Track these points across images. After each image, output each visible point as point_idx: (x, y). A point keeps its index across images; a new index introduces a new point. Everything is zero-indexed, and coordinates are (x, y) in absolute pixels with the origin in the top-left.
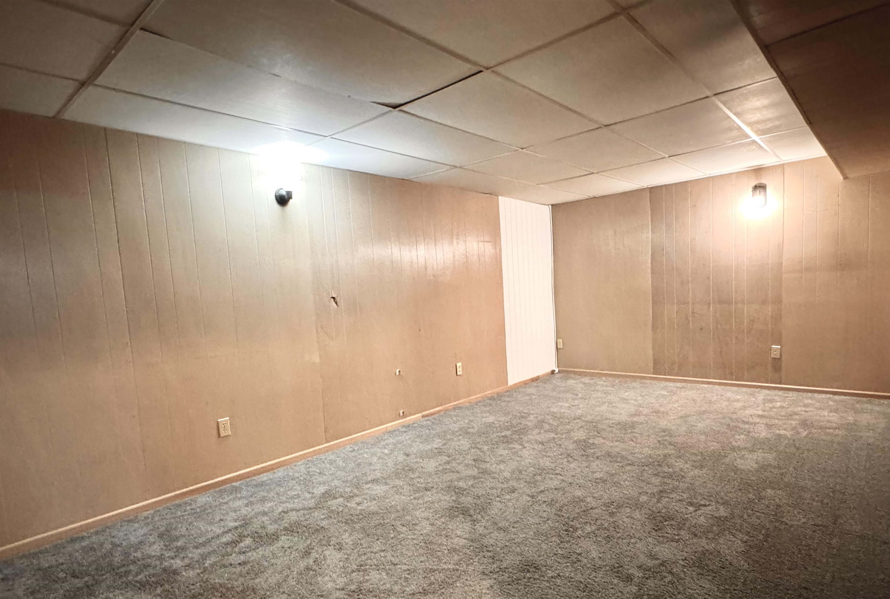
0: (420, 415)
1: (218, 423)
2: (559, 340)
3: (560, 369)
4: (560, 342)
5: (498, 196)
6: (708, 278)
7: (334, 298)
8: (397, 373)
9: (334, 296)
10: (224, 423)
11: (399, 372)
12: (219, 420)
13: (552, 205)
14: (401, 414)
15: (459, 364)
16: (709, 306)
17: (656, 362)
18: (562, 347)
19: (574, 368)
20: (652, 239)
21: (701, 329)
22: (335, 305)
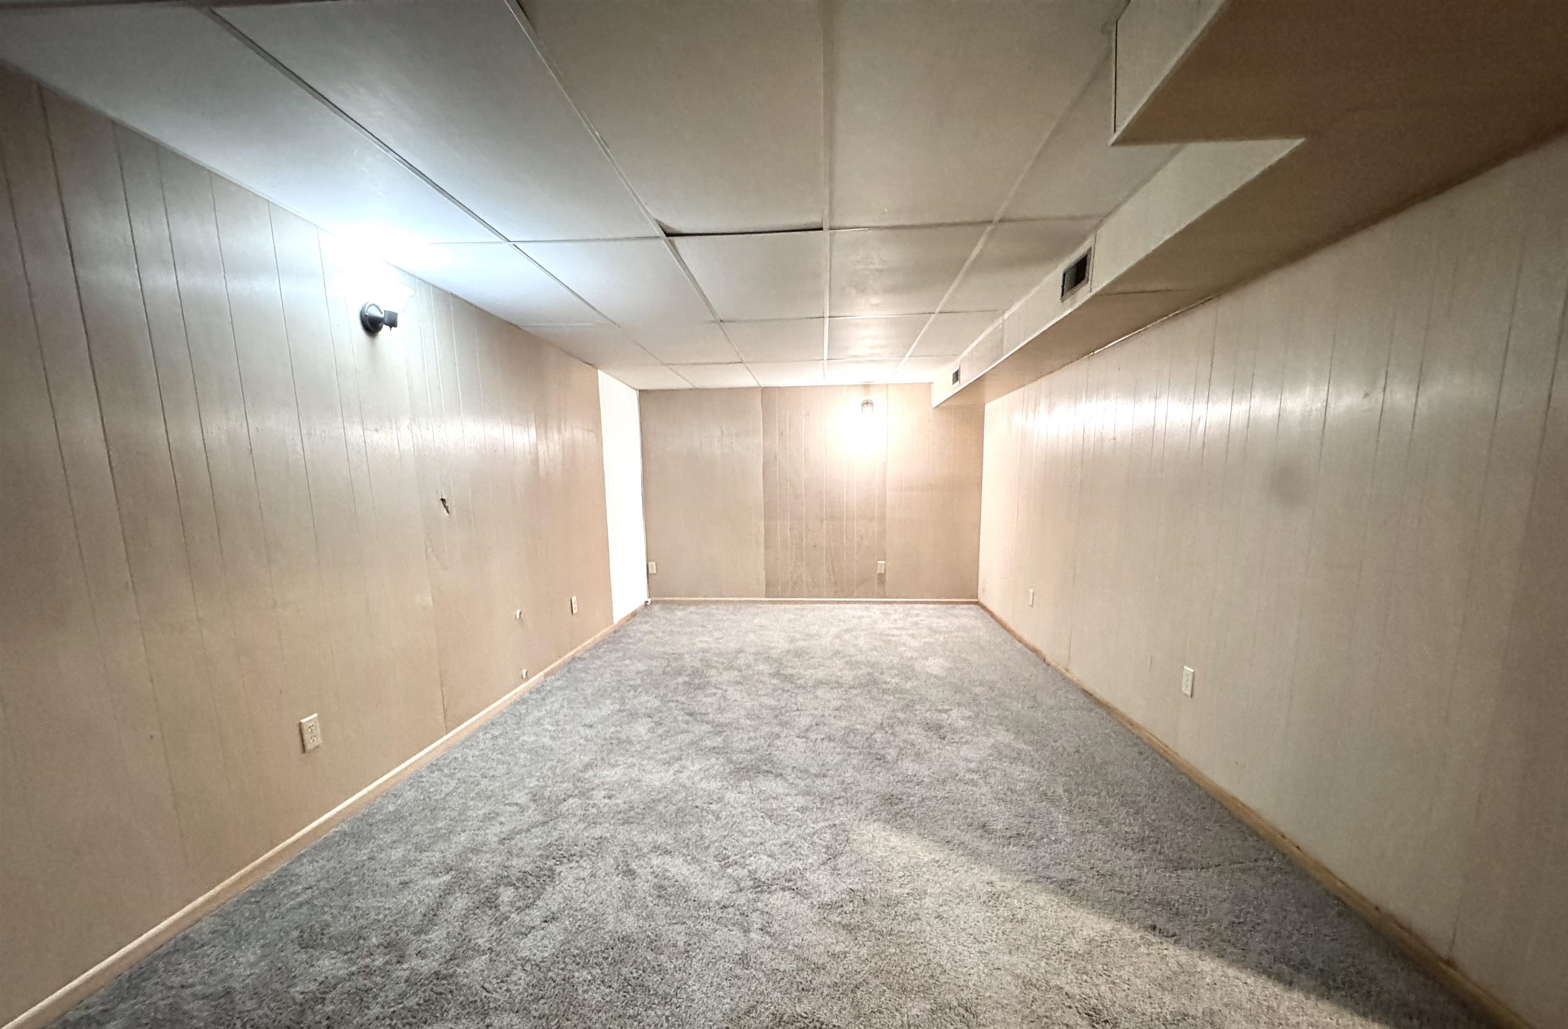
0: (542, 674)
1: (300, 724)
2: (650, 564)
3: (654, 599)
4: (652, 565)
5: (597, 369)
6: (821, 493)
7: (443, 500)
8: (518, 617)
9: (444, 498)
10: (311, 725)
11: (520, 613)
12: (303, 721)
13: (640, 391)
14: (524, 676)
15: (574, 599)
16: (822, 523)
17: (768, 584)
18: (655, 572)
19: (670, 596)
20: (764, 445)
21: (815, 547)
22: (445, 511)
